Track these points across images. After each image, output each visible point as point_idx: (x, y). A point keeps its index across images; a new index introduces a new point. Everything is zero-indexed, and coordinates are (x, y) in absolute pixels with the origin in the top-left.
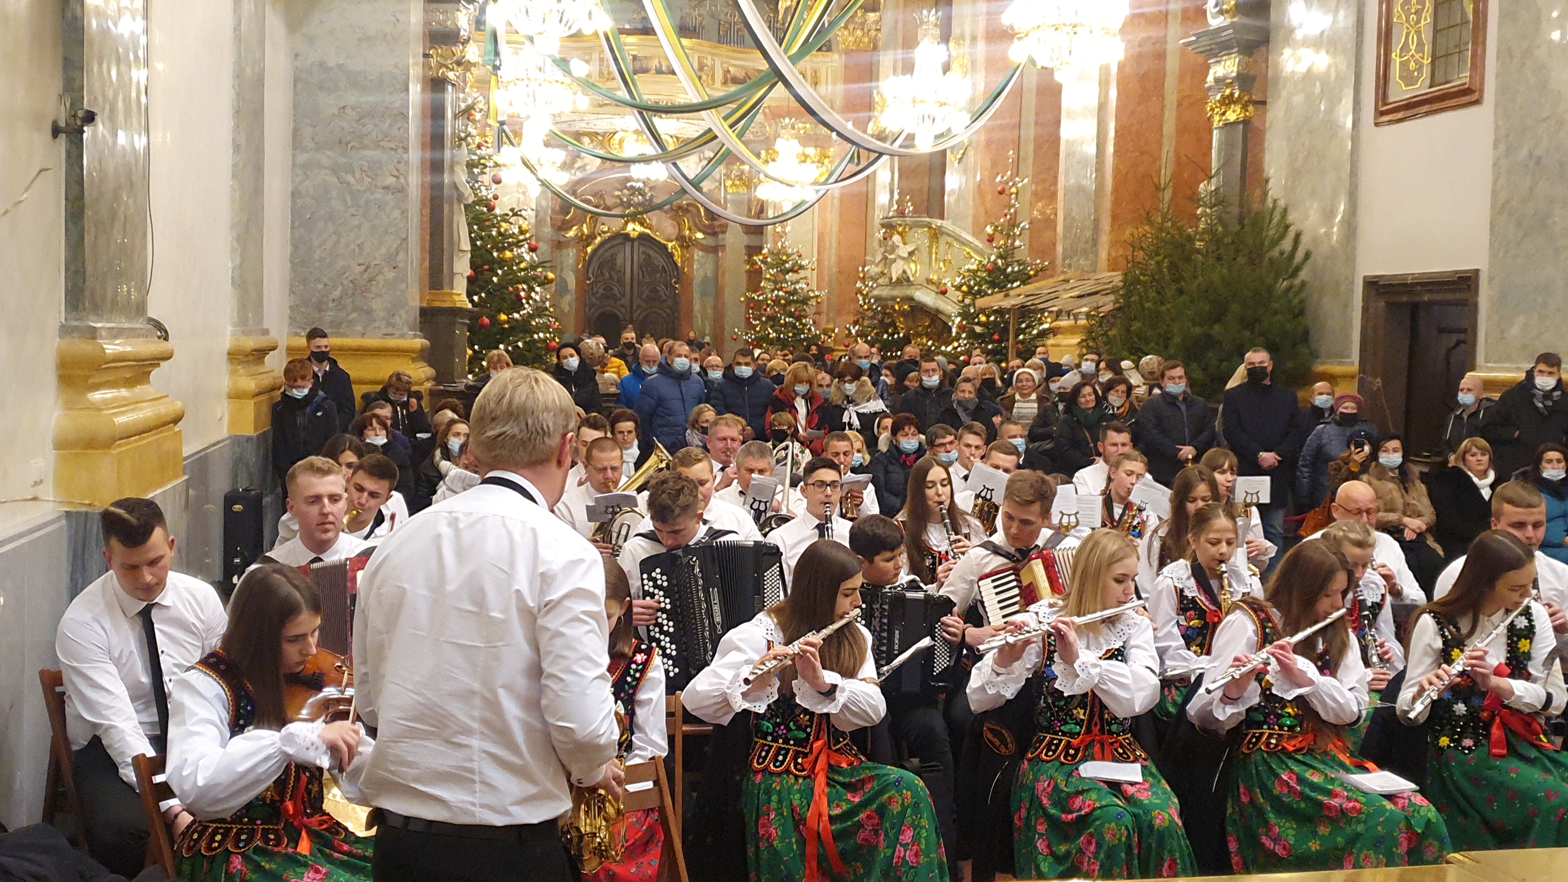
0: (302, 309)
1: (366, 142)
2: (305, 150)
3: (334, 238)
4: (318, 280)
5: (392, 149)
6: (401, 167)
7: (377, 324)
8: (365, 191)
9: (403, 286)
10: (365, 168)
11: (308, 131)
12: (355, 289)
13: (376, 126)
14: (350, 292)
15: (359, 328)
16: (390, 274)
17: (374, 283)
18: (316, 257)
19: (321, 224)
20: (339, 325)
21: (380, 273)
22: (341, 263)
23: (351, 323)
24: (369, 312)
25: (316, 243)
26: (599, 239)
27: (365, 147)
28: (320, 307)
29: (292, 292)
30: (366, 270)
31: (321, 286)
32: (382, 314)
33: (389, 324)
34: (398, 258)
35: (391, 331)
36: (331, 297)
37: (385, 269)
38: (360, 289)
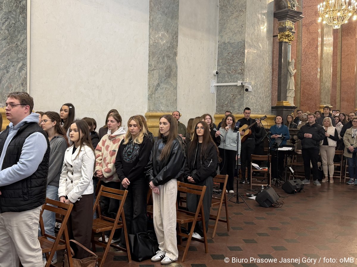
0: (219, 107)
1: (234, 62)
2: (220, 66)
3: (226, 88)
4: (222, 99)
5: (240, 62)
6: (243, 67)
8: (233, 75)
9: (242, 100)
10: (234, 68)
11: (221, 61)
12: (231, 101)
13: (236, 57)
14: (229, 102)
16: (239, 97)
17: (235, 99)
21: (237, 96)
22: (228, 94)
24: (234, 107)
25: (222, 90)
27: (234, 63)
28: (222, 107)
29: (217, 103)
30: (233, 96)
31: (223, 101)
32: (237, 107)
33: (239, 110)
34: (241, 92)
35: (239, 112)
36: (225, 104)
37: (238, 95)
38: (232, 101)
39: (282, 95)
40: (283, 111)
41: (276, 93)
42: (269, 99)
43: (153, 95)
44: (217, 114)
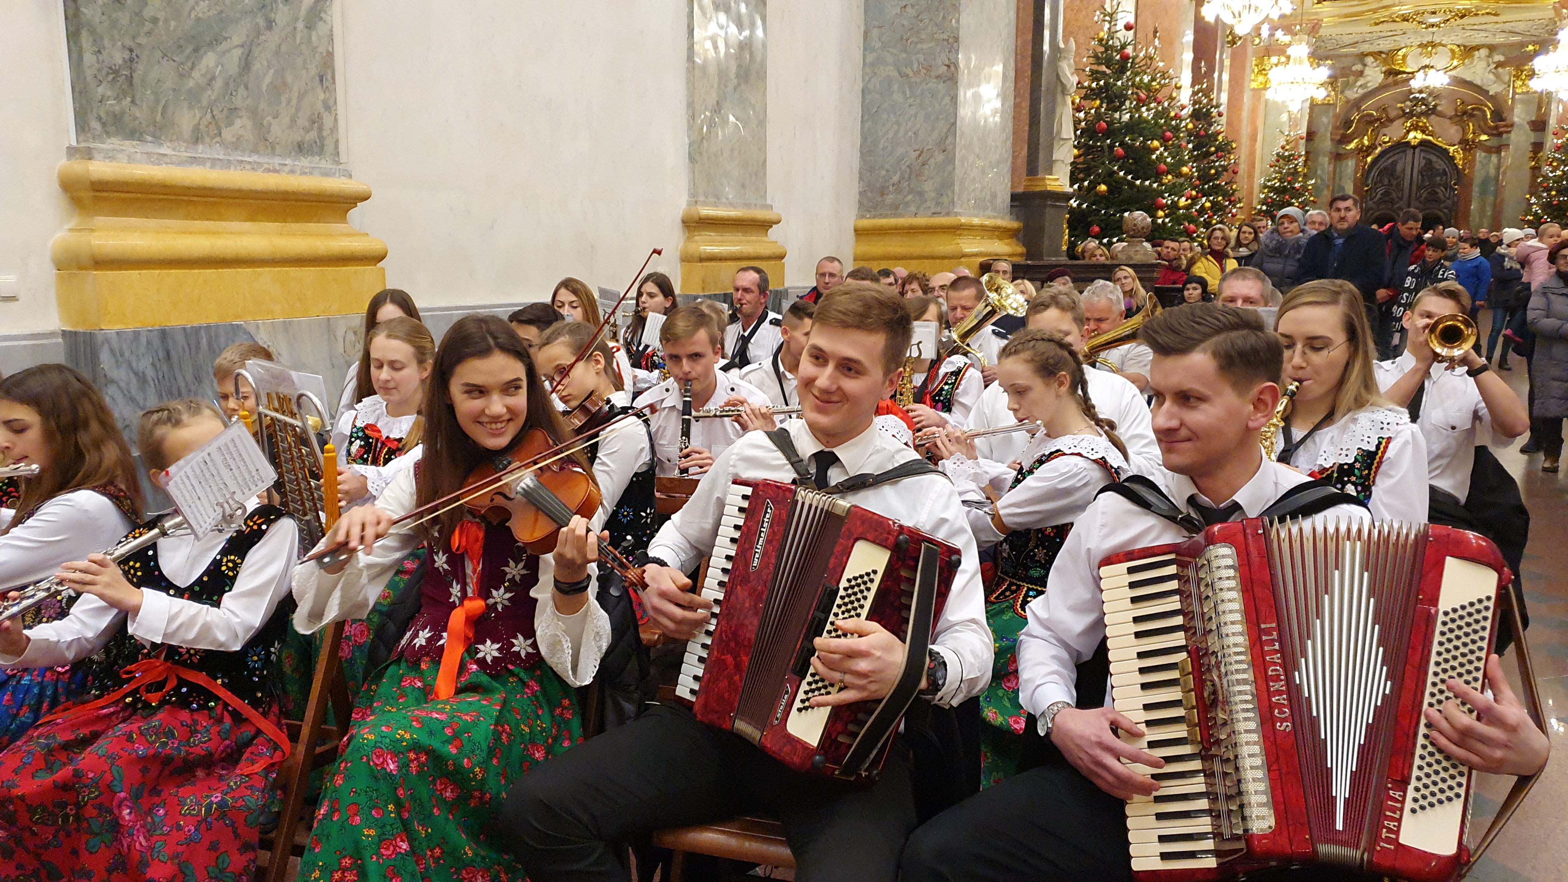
0: (869, 194)
1: (923, 37)
2: (873, 50)
3: (895, 127)
4: (882, 167)
5: (944, 40)
6: (952, 56)
7: (928, 204)
9: (950, 167)
10: (921, 60)
11: (876, 32)
12: (910, 174)
13: (931, 20)
14: (906, 176)
15: (913, 209)
16: (940, 157)
17: (926, 166)
18: (881, 146)
19: (885, 116)
20: (897, 207)
21: (932, 156)
22: (900, 151)
23: (907, 204)
24: (921, 194)
25: (880, 134)
26: (1379, 149)
27: (922, 41)
29: (861, 179)
30: (920, 155)
31: (884, 172)
32: (933, 195)
33: (938, 204)
34: (948, 142)
35: (939, 210)
36: (892, 181)
37: (936, 153)
38: (915, 173)
39: (1042, 155)
40: (1045, 207)
41: (1022, 149)
42: (1006, 168)
43: (705, 143)
44: (863, 217)
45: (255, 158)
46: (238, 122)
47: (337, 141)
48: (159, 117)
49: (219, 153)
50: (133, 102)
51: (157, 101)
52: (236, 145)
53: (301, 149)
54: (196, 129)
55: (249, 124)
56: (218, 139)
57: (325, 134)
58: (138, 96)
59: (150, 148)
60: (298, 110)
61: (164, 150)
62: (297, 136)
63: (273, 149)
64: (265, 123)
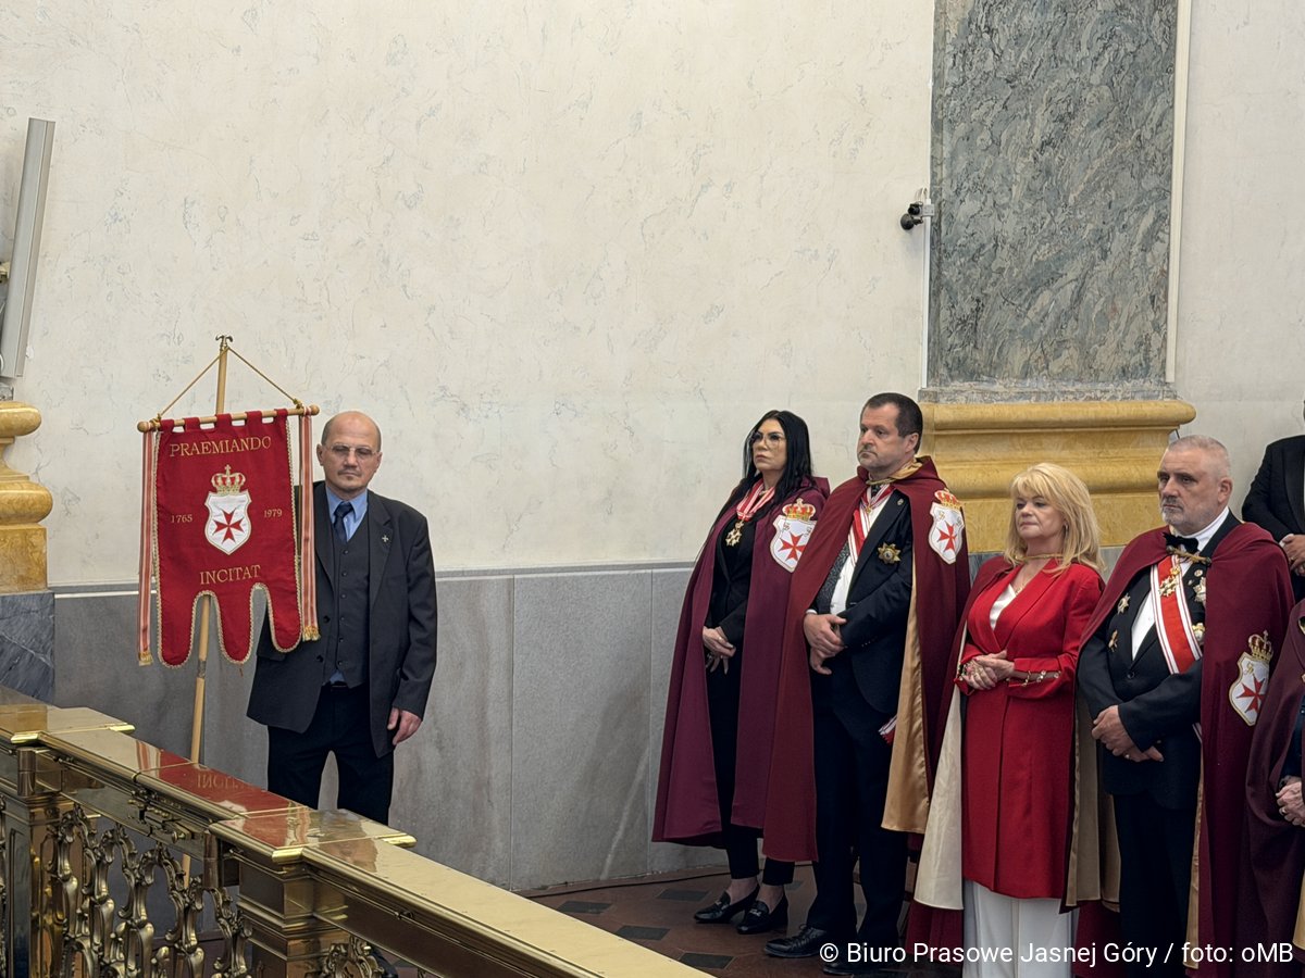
45: (1079, 386)
46: (1066, 353)
47: (1164, 361)
48: (995, 358)
49: (1044, 385)
50: (975, 346)
51: (996, 343)
52: (1062, 376)
53: (1125, 373)
54: (1026, 365)
55: (1076, 355)
56: (1045, 372)
57: (1151, 355)
58: (979, 341)
59: (984, 386)
60: (1125, 334)
61: (998, 387)
62: (1122, 361)
63: (1097, 376)
64: (1091, 351)
